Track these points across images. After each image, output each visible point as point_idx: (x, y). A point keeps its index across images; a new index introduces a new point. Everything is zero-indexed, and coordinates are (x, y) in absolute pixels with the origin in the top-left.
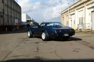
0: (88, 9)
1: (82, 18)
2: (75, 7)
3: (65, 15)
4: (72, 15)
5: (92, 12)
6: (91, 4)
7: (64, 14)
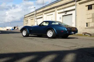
0: (59, 13)
2: (43, 11)
3: (30, 18)
4: (38, 19)
5: (63, 16)
6: (63, 9)
7: (28, 18)
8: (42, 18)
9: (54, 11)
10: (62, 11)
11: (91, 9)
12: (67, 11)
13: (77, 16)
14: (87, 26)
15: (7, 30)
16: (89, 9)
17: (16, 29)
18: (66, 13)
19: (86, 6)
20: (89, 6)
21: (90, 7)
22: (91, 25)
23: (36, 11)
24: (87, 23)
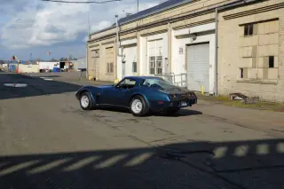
0: (177, 37)
1: (160, 58)
2: (139, 28)
3: (103, 44)
4: (125, 46)
5: (188, 45)
6: (186, 26)
7: (99, 43)
8: (135, 45)
9: (166, 31)
10: (186, 31)
11: (251, 33)
12: (196, 34)
13: (219, 50)
14: (242, 76)
15: (41, 71)
16: (246, 33)
17: (65, 67)
18: (194, 39)
19: (240, 25)
20: (246, 25)
21: (249, 30)
22: (250, 74)
23: (120, 26)
24: (242, 70)
